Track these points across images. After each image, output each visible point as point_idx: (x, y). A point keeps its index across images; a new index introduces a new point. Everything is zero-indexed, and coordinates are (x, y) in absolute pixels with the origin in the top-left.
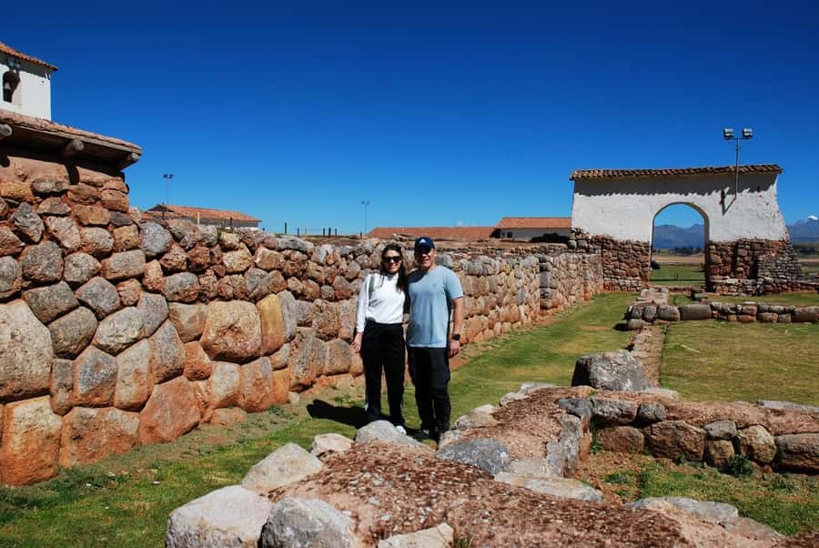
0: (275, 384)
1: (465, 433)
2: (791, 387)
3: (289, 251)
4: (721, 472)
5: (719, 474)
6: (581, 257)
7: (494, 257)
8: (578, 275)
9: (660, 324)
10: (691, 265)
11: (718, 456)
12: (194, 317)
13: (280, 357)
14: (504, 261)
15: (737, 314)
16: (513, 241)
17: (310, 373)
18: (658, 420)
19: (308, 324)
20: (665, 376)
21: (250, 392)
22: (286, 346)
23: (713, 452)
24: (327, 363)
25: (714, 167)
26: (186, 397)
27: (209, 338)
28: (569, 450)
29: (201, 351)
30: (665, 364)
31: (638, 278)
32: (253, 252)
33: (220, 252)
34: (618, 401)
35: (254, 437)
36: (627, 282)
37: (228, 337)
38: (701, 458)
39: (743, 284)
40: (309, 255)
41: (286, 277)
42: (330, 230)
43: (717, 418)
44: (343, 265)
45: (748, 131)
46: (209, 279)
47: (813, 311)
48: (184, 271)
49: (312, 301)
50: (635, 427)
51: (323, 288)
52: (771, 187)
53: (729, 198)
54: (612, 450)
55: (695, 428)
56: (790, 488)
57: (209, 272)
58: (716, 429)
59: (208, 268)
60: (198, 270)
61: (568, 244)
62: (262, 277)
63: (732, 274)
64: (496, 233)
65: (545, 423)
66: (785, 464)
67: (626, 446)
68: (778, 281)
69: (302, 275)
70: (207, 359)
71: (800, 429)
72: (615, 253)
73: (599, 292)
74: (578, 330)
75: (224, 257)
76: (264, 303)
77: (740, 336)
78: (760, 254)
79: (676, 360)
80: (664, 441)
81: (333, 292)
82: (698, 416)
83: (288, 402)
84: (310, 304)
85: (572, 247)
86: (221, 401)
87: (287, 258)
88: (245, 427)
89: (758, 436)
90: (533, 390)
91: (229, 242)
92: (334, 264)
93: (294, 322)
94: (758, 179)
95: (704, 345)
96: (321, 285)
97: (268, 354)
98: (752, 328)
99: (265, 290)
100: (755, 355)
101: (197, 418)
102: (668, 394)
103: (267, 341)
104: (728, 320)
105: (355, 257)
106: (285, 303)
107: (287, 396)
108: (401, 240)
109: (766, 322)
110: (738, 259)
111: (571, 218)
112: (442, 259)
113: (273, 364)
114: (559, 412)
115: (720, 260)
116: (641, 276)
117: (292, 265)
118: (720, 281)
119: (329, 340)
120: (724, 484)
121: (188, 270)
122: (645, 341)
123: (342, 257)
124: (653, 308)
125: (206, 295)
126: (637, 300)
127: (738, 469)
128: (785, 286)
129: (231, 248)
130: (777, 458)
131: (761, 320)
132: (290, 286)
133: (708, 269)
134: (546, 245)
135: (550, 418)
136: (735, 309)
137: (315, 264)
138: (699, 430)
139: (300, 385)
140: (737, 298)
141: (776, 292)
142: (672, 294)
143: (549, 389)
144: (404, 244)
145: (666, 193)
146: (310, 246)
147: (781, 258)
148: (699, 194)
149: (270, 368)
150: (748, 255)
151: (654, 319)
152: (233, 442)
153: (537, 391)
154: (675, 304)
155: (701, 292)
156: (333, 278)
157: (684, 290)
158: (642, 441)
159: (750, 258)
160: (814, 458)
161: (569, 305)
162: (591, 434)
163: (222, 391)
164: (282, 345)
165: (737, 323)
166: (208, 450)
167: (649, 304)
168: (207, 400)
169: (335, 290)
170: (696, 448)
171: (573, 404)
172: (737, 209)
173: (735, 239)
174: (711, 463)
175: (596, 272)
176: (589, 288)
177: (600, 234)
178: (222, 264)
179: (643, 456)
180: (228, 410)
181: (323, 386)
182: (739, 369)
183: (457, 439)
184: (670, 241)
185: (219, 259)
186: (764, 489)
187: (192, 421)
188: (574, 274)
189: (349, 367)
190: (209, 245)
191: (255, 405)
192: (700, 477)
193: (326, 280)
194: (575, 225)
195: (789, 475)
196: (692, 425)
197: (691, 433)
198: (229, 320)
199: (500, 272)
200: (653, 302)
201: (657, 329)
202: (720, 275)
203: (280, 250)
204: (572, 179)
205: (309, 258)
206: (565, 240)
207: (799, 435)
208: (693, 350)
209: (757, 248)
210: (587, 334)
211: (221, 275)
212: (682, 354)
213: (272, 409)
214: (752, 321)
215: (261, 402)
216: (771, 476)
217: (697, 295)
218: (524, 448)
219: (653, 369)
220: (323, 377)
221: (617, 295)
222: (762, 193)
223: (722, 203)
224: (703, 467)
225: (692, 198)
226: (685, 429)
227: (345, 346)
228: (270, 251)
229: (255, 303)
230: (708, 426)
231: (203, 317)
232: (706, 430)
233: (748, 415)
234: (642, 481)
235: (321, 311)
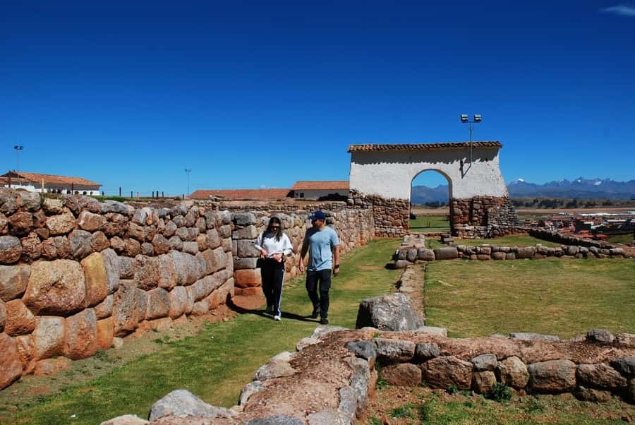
0: (99, 331)
1: (265, 384)
2: (523, 312)
3: (112, 214)
4: (486, 398)
5: (484, 400)
6: (357, 211)
7: (289, 214)
8: (356, 226)
9: (420, 263)
10: (439, 216)
11: (483, 385)
12: (16, 277)
13: (104, 308)
14: (297, 217)
15: (476, 254)
16: (304, 200)
17: (132, 319)
18: (433, 357)
19: (130, 277)
20: (429, 308)
21: (74, 341)
22: (109, 298)
23: (479, 381)
24: (148, 309)
25: (455, 143)
26: (6, 353)
27: (32, 295)
28: (359, 392)
29: (23, 308)
30: (427, 298)
31: (401, 227)
32: (76, 215)
33: (43, 217)
34: (399, 342)
35: (77, 384)
36: (393, 230)
37: (53, 294)
38: (469, 388)
39: (478, 230)
40: (130, 217)
41: (109, 236)
42: (157, 192)
43: (480, 352)
44: (162, 225)
45: (478, 116)
46: (32, 241)
47: (530, 250)
48: (5, 234)
49: (134, 257)
50: (413, 363)
51: (143, 245)
52: (495, 158)
53: (466, 166)
54: (395, 384)
55: (464, 362)
56: (542, 408)
57: (32, 235)
58: (481, 362)
59: (31, 231)
60: (21, 233)
61: (347, 202)
62: (85, 237)
63: (470, 224)
64: (291, 194)
65: (337, 368)
66: (536, 388)
67: (407, 380)
68: (502, 227)
69: (124, 234)
70: (29, 315)
71: (546, 357)
72: (383, 208)
73: (372, 239)
74: (358, 270)
75: (48, 221)
76: (88, 261)
77: (480, 271)
78: (489, 207)
79: (435, 293)
80: (438, 374)
81: (152, 248)
82: (465, 351)
83: (113, 347)
84: (131, 259)
85: (351, 204)
86: (46, 353)
87: (110, 220)
88: (70, 374)
89: (514, 366)
90: (324, 333)
91: (52, 207)
92: (153, 224)
93: (116, 276)
94: (486, 152)
95: (454, 279)
96: (141, 242)
97: (92, 306)
98: (488, 265)
99: (88, 249)
100: (493, 287)
101: (19, 371)
102: (439, 332)
103: (90, 295)
104: (470, 259)
105: (172, 217)
106: (108, 260)
107: (111, 342)
108: (216, 200)
109: (498, 259)
110: (474, 211)
111: (349, 181)
112: (247, 217)
113: (97, 315)
114: (349, 356)
115: (461, 213)
116: (403, 226)
117: (115, 226)
118: (462, 228)
119: (150, 289)
120: (490, 410)
121: (10, 233)
122: (410, 278)
123: (160, 218)
124: (415, 251)
125: (29, 256)
126: (402, 245)
127: (500, 395)
128: (507, 231)
129: (55, 213)
130: (530, 383)
131: (494, 258)
132: (112, 244)
133: (452, 218)
134: (330, 203)
135: (341, 362)
136: (475, 250)
137: (136, 225)
138: (468, 363)
139: (123, 331)
140: (474, 240)
141: (501, 235)
142: (427, 238)
143: (338, 332)
144: (218, 203)
145: (420, 162)
146: (130, 209)
147: (503, 210)
148: (444, 162)
149: (95, 317)
150: (481, 208)
151: (416, 260)
152: (56, 391)
153: (328, 335)
154: (430, 247)
155: (448, 237)
156: (153, 236)
157: (435, 235)
158: (420, 376)
159: (482, 211)
160: (558, 381)
161: (349, 249)
162: (376, 372)
163: (46, 342)
164: (105, 297)
165: (478, 261)
166: (27, 402)
167: (411, 248)
168: (29, 353)
169: (154, 246)
170: (465, 379)
171: (360, 347)
172: (472, 174)
173: (471, 197)
174: (478, 392)
175: (369, 223)
176: (364, 236)
177: (371, 193)
178: (46, 227)
179: (422, 389)
180: (52, 359)
181: (145, 330)
182: (483, 299)
183: (258, 390)
184: (422, 198)
185: (42, 222)
186: (521, 411)
187: (12, 375)
188: (352, 225)
189: (168, 311)
190: (32, 210)
191: (80, 353)
192: (470, 406)
193: (146, 239)
194: (352, 187)
195: (539, 396)
196: (461, 359)
197: (460, 367)
198: (53, 277)
199: (294, 226)
200: (414, 246)
201: (418, 267)
202: (461, 223)
203: (103, 213)
204: (350, 151)
205: (130, 220)
206: (345, 199)
207: (545, 363)
208: (447, 284)
209: (487, 202)
210: (365, 273)
211: (45, 237)
212: (439, 288)
213: (98, 354)
214: (487, 259)
215: (86, 349)
216: (526, 398)
217: (445, 240)
218: (319, 397)
219: (418, 302)
220: (144, 321)
221: (386, 241)
222: (489, 162)
223: (461, 169)
224: (471, 395)
225: (440, 166)
226: (456, 364)
227: (165, 294)
228: (93, 215)
229: (79, 261)
230: (474, 360)
231: (26, 277)
232: (473, 363)
233: (505, 348)
234: (423, 413)
235: (142, 265)
